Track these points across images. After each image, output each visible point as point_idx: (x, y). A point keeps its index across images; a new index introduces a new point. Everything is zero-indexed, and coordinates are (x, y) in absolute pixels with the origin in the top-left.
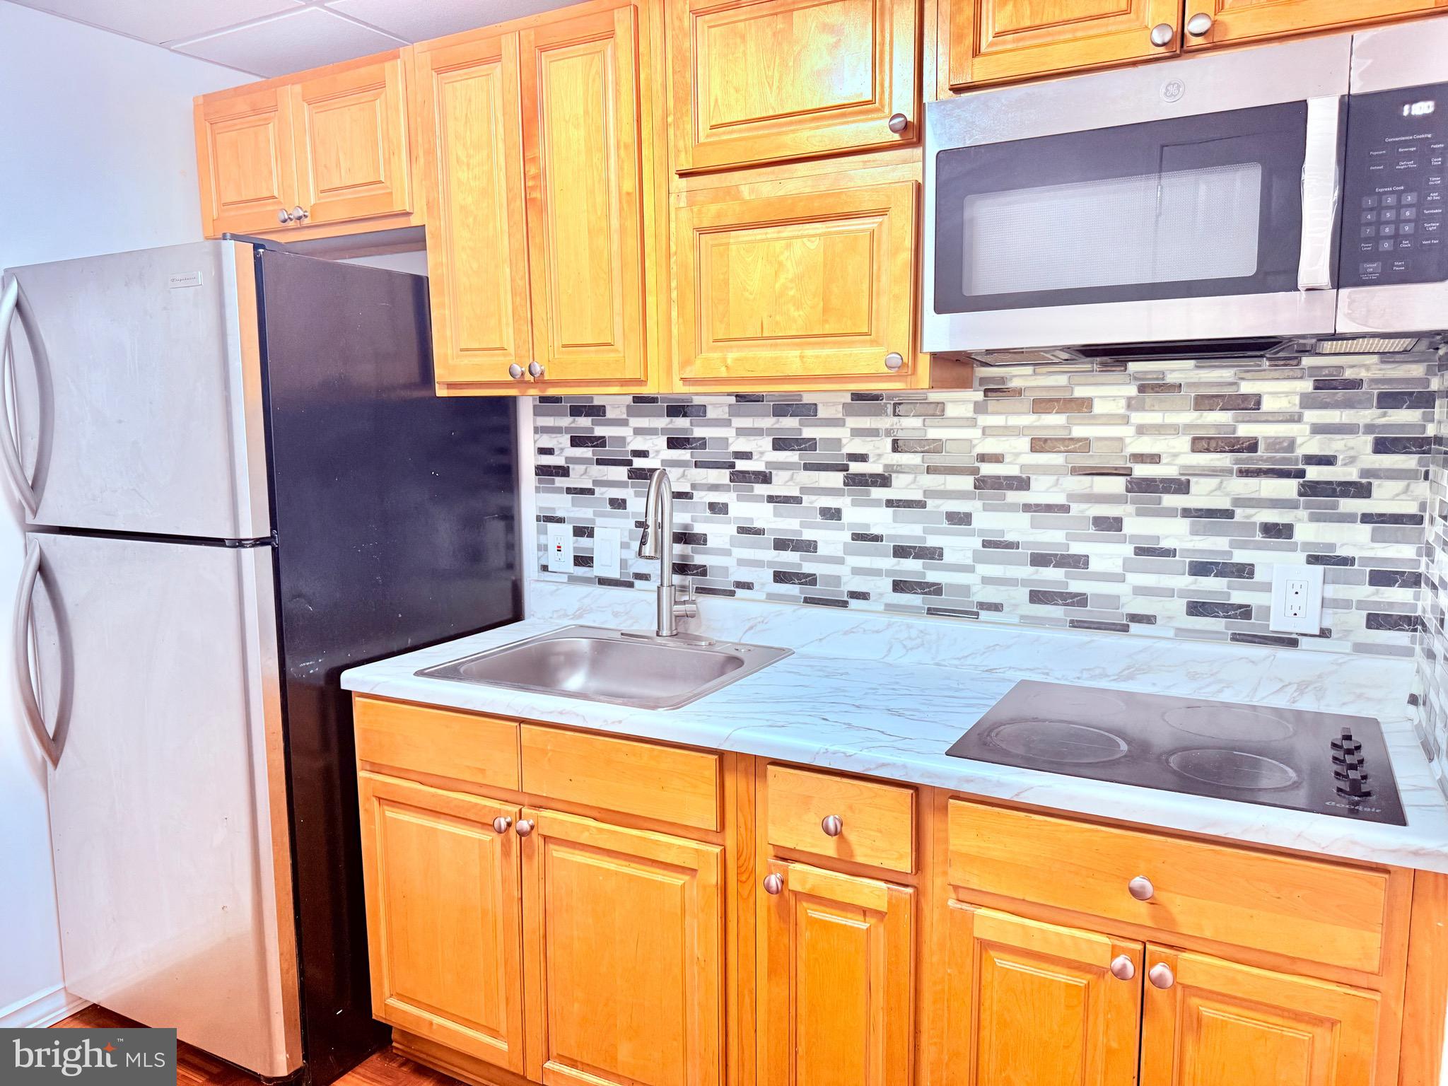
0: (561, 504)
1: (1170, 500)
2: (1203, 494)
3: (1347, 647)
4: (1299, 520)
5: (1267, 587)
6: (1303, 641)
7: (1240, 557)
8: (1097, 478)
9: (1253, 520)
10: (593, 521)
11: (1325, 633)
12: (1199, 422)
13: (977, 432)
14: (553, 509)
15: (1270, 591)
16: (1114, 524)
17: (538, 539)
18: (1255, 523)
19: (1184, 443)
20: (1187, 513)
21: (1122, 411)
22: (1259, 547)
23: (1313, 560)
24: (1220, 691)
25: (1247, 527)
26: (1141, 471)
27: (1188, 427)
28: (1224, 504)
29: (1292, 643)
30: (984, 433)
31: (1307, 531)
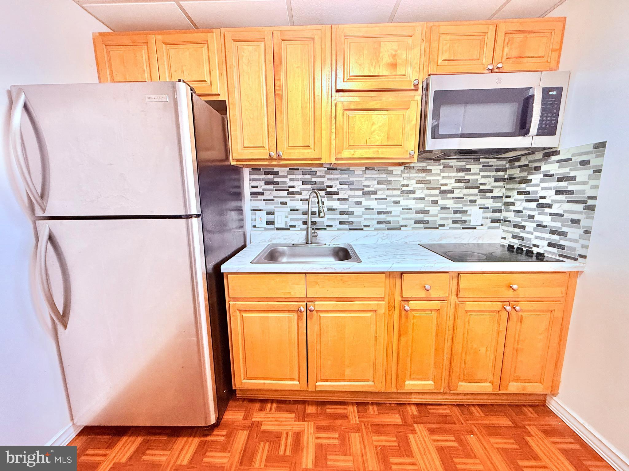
0: (261, 204)
1: (449, 195)
2: (457, 193)
3: (486, 227)
4: (478, 199)
5: (470, 215)
6: (477, 227)
7: (465, 208)
8: (432, 190)
9: (468, 199)
10: (274, 210)
11: (482, 225)
12: (457, 175)
13: (402, 179)
14: (258, 206)
15: (471, 216)
16: (436, 202)
17: (251, 217)
18: (468, 200)
19: (453, 181)
20: (453, 198)
21: (439, 173)
22: (468, 206)
23: (480, 208)
24: (461, 241)
25: (466, 201)
26: (443, 188)
27: (454, 177)
28: (461, 196)
29: (475, 228)
30: (403, 179)
31: (480, 201)
